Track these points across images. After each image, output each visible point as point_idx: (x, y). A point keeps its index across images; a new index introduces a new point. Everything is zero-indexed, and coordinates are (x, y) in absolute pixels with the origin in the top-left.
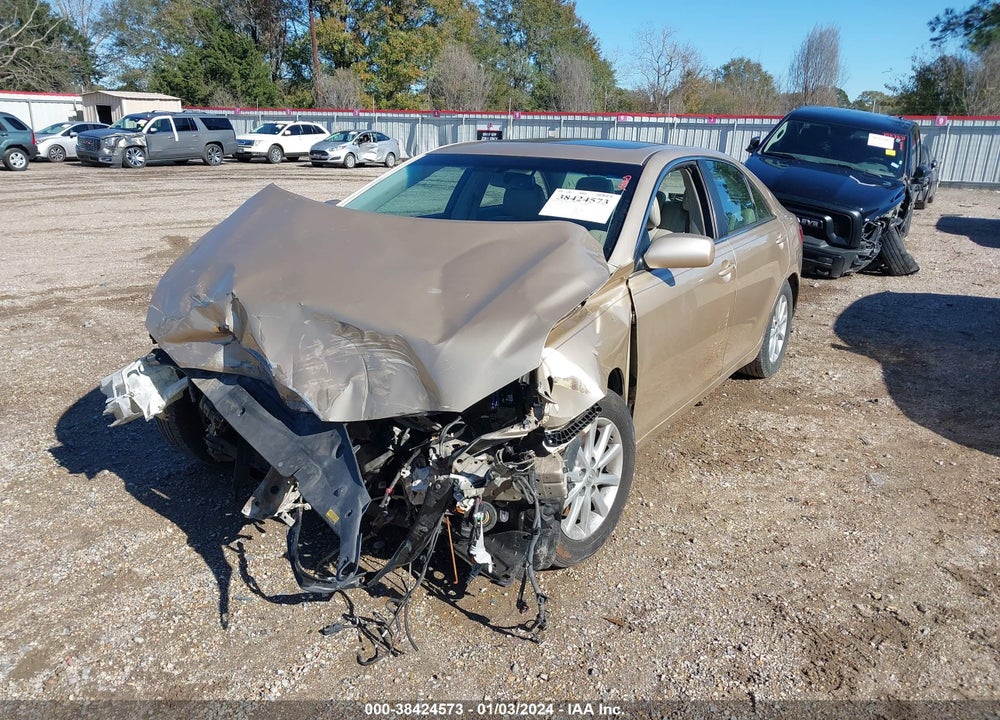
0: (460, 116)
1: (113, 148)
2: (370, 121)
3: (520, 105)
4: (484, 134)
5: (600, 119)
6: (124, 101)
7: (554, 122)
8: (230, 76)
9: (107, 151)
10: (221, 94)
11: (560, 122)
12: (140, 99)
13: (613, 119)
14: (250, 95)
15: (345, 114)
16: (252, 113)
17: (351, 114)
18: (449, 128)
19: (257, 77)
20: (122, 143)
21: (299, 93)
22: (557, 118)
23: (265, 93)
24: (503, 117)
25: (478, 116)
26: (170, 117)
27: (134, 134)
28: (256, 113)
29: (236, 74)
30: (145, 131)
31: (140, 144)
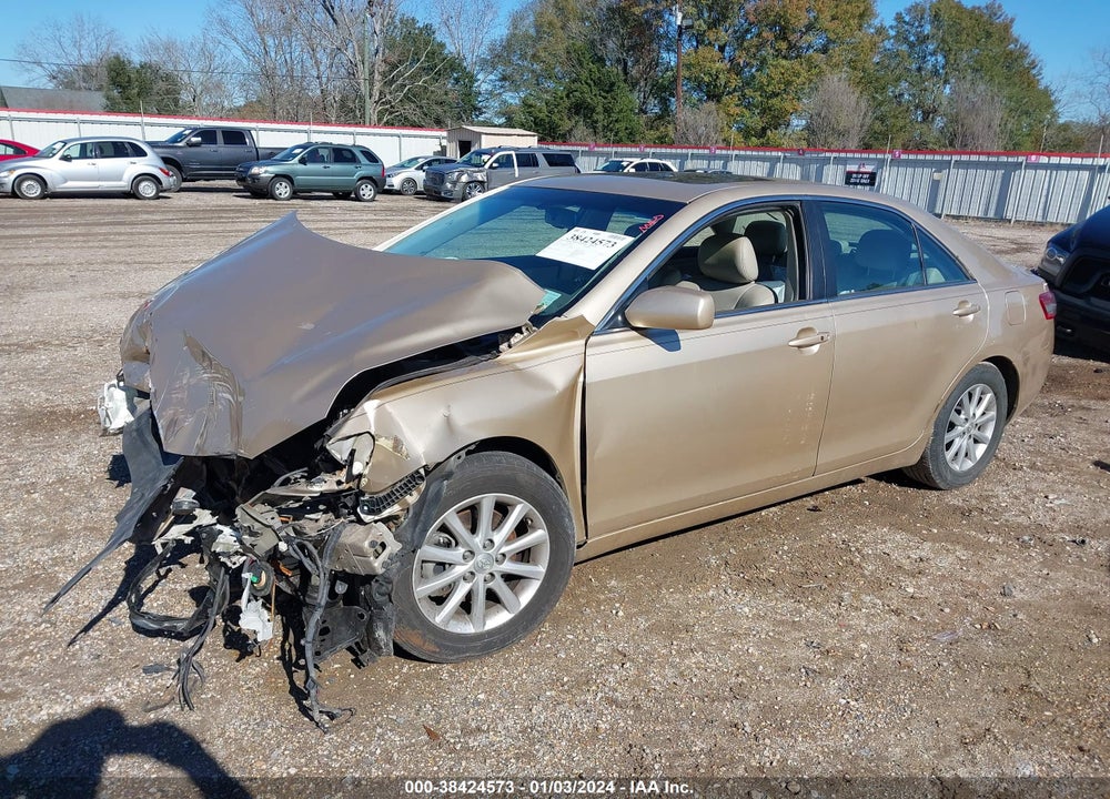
0: (828, 154)
1: (454, 183)
2: (727, 159)
3: (925, 143)
4: (854, 175)
5: (1004, 159)
6: (483, 136)
7: (942, 162)
8: (593, 110)
9: (449, 185)
10: (581, 130)
11: (950, 162)
12: (498, 135)
13: (1021, 159)
14: (611, 130)
15: (701, 151)
16: (606, 149)
17: (707, 151)
18: (814, 167)
19: (621, 111)
20: (464, 178)
21: (662, 129)
22: (946, 158)
23: (626, 129)
24: (879, 156)
25: (849, 155)
26: (513, 153)
27: (476, 169)
28: (609, 149)
29: (600, 109)
30: (487, 166)
31: (480, 179)
